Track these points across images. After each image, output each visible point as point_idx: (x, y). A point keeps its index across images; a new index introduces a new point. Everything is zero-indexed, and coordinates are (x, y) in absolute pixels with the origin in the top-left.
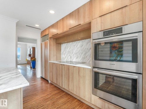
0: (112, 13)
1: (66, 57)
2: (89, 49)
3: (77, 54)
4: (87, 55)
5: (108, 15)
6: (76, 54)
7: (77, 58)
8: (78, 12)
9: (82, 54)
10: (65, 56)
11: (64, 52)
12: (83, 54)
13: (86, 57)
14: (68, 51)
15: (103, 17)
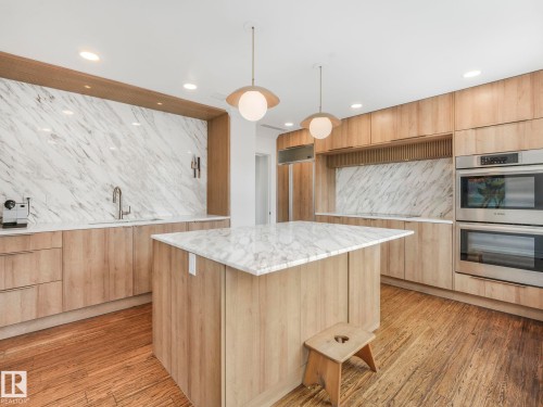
0: (500, 128)
1: (353, 203)
2: (428, 183)
3: (392, 196)
4: (422, 197)
5: (490, 129)
6: (389, 194)
7: (392, 204)
8: (419, 109)
9: (408, 194)
10: (351, 199)
11: (349, 190)
12: (411, 196)
13: (421, 203)
14: (362, 188)
15: (479, 131)
